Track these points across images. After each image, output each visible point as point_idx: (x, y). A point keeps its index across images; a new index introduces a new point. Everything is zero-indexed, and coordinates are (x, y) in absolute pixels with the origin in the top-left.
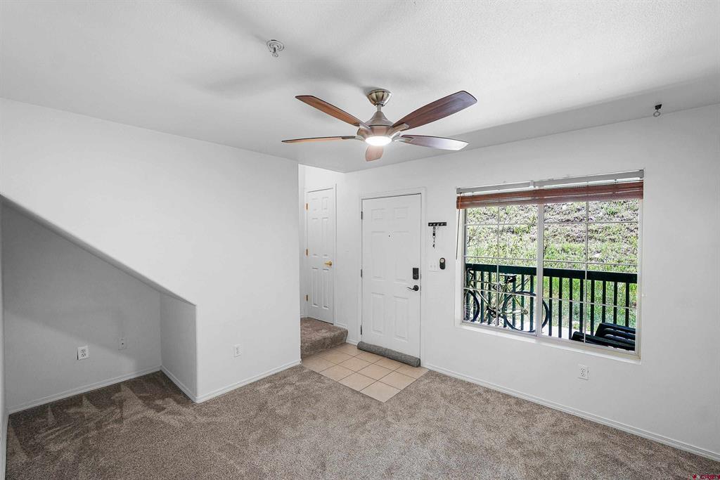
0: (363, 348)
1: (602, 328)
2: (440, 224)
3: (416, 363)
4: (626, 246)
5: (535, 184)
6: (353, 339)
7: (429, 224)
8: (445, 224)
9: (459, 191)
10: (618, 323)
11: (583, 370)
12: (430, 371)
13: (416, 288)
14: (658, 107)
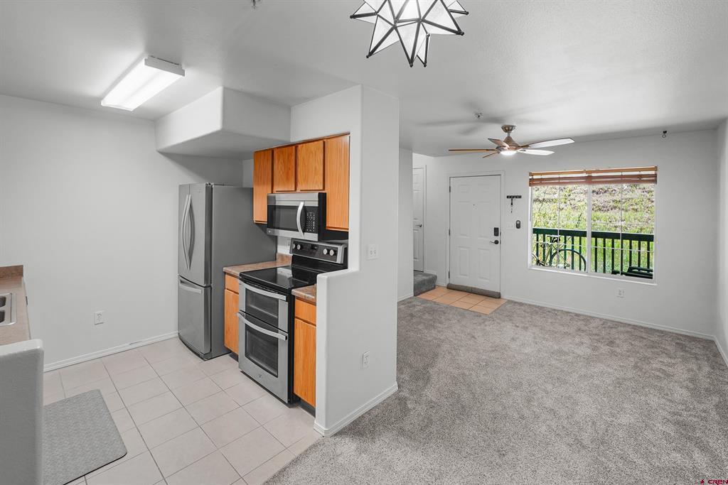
0: (451, 288)
1: (631, 269)
2: (516, 197)
3: (497, 296)
4: (647, 216)
5: (587, 172)
6: (442, 282)
7: (508, 197)
8: (520, 197)
9: (531, 174)
10: (641, 266)
11: (620, 291)
12: (509, 301)
13: (496, 242)
14: (665, 132)
